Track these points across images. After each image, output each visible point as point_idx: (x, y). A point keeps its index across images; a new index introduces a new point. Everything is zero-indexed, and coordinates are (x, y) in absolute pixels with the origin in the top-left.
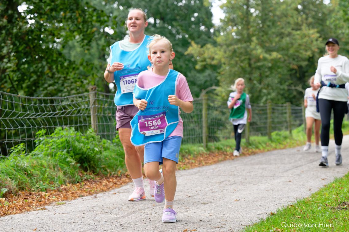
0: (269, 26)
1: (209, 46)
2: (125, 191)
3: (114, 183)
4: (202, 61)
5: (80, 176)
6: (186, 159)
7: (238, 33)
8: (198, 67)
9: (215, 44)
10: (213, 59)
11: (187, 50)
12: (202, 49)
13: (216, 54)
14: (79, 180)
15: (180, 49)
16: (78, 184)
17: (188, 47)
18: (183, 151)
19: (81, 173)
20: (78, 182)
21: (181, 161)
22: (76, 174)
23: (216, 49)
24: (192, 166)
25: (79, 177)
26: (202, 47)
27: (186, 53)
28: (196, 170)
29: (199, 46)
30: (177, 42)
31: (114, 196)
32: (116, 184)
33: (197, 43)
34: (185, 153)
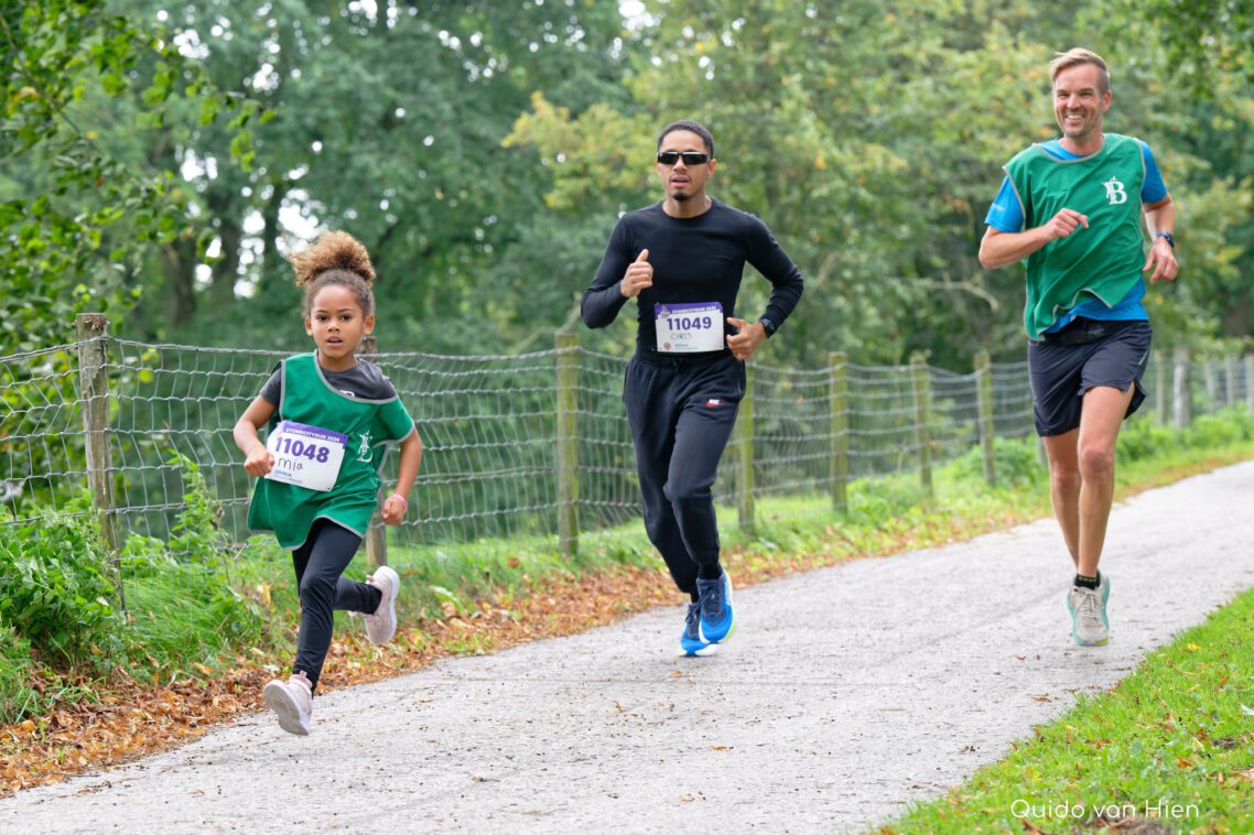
0: (847, 32)
1: (601, 111)
2: (219, 755)
3: (176, 720)
4: (576, 175)
5: (36, 688)
6: (486, 605)
7: (721, 58)
8: (554, 199)
9: (628, 103)
10: (619, 164)
11: (510, 130)
12: (575, 125)
13: (629, 146)
14: (32, 704)
15: (483, 128)
16: (27, 723)
17: (516, 117)
18: (475, 573)
19: (42, 676)
20: (27, 715)
21: (464, 612)
22: (21, 682)
23: (630, 123)
24: (508, 635)
25: (33, 694)
26: (574, 116)
27: (506, 143)
28: (521, 654)
29: (564, 111)
30: (471, 96)
31: (168, 778)
32: (184, 722)
33: (556, 102)
34: (483, 582)
